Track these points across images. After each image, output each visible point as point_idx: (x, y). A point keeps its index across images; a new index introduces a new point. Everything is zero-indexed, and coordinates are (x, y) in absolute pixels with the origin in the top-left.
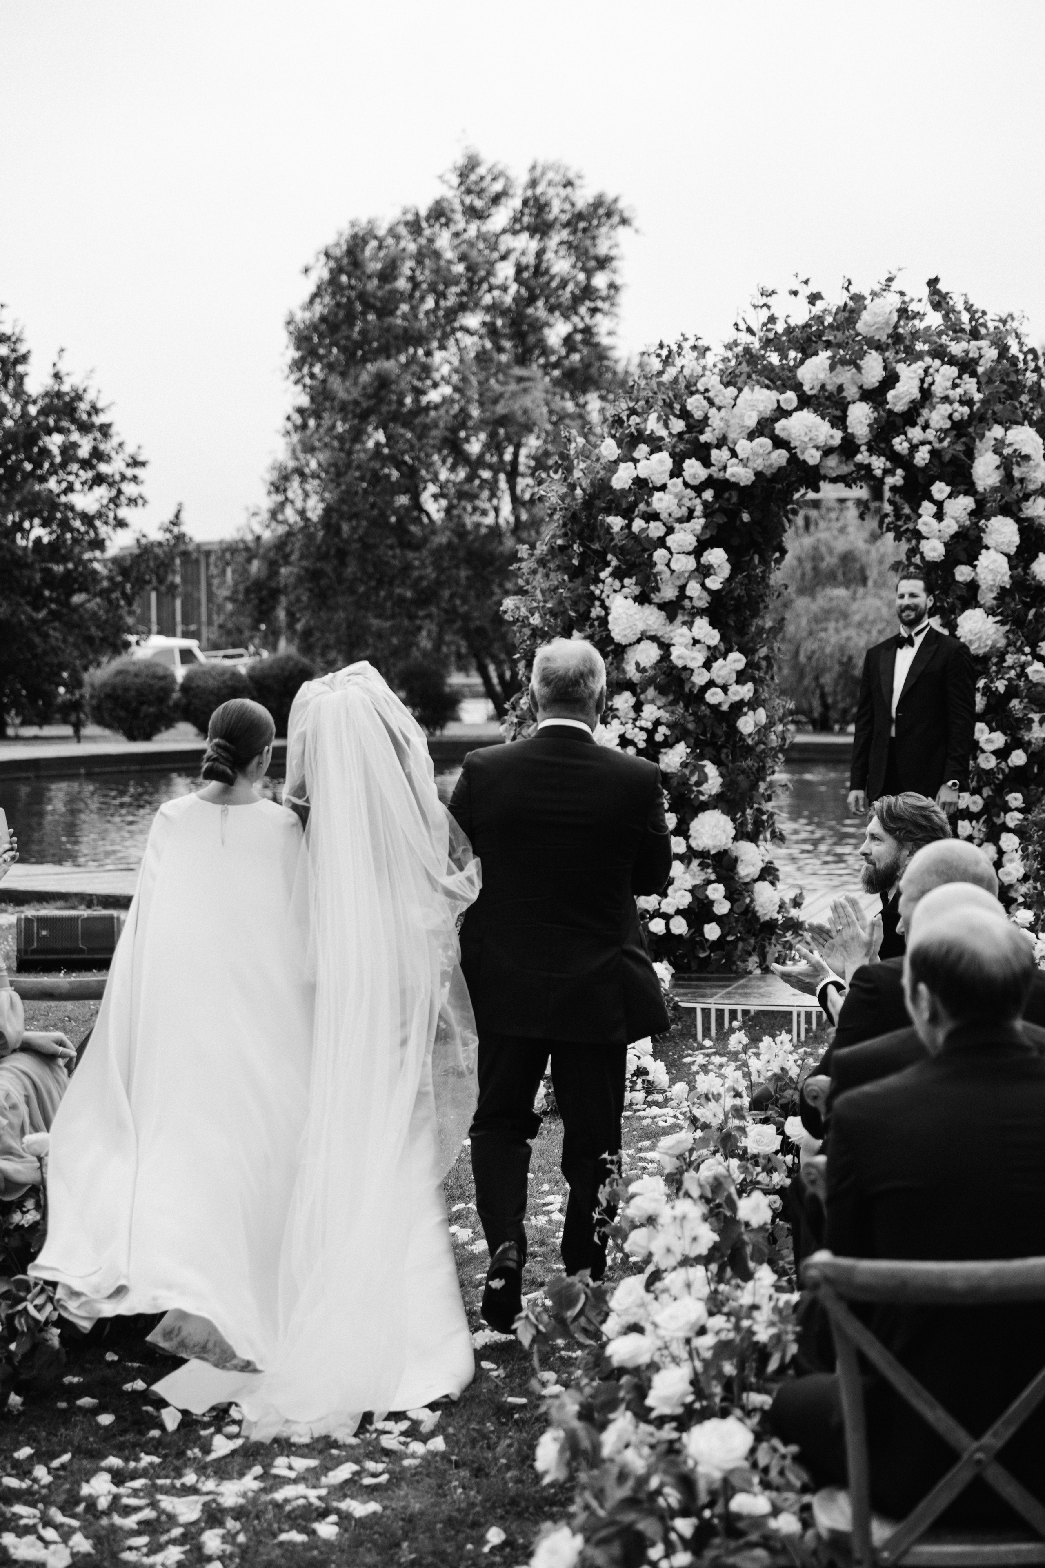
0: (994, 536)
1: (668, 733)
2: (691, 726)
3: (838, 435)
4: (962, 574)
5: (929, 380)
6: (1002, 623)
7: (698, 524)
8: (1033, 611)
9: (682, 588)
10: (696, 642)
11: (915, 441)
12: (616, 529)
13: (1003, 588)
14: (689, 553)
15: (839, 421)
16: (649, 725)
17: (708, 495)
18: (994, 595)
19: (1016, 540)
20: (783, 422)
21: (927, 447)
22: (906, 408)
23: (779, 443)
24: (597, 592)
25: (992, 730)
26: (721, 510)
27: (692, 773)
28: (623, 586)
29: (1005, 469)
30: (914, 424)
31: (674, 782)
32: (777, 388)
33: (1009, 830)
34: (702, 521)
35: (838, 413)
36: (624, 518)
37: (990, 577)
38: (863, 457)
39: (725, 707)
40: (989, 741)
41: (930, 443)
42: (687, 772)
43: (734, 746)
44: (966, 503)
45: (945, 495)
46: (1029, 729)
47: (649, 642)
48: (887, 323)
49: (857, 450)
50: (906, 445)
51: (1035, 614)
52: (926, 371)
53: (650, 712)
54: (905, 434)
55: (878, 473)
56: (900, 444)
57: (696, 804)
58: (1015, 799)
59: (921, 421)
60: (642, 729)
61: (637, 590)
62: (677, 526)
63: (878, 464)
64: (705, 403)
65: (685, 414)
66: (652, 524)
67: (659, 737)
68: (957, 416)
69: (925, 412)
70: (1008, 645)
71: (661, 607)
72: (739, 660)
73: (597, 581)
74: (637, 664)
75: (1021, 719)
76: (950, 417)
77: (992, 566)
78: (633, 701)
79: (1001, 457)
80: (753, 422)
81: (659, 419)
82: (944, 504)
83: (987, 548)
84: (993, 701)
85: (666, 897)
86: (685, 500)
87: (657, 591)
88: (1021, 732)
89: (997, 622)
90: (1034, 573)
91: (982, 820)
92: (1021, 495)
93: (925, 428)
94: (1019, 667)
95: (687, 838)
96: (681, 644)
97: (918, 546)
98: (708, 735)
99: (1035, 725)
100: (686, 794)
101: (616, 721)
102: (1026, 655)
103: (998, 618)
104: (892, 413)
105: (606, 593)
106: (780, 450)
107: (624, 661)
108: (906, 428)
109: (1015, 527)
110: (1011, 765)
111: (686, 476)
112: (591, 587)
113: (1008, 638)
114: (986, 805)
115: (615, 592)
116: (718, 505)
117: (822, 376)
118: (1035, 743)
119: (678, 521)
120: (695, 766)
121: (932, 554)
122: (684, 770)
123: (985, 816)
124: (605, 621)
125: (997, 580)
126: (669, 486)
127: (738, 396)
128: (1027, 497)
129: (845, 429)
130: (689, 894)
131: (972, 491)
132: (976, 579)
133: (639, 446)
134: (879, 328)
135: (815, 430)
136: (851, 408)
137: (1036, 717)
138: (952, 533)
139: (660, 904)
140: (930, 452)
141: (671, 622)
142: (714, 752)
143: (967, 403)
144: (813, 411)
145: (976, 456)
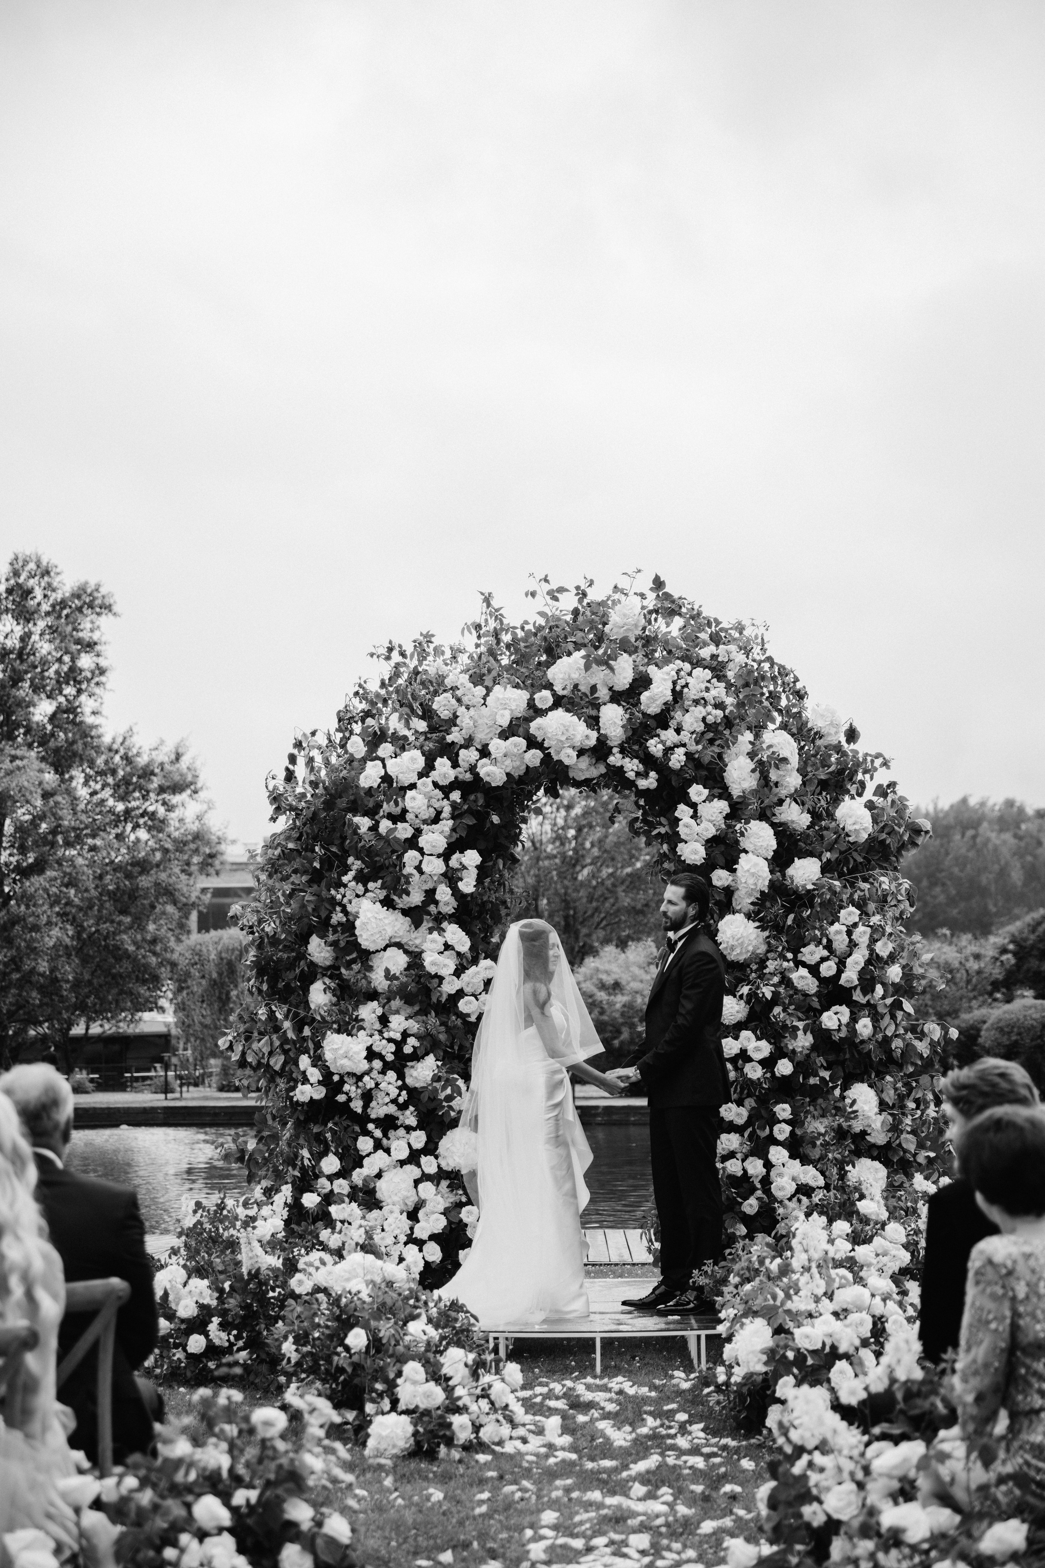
0: (752, 839)
1: (417, 1044)
2: (442, 1037)
3: (594, 735)
4: (720, 878)
5: (681, 682)
6: (763, 928)
7: (446, 825)
8: (791, 917)
9: (430, 892)
10: (447, 947)
11: (669, 744)
12: (363, 830)
13: (762, 893)
14: (439, 856)
15: (593, 722)
16: (398, 1037)
17: (456, 796)
18: (752, 899)
19: (773, 844)
20: (539, 721)
21: (682, 750)
22: (658, 710)
23: (533, 743)
24: (339, 897)
25: (758, 1039)
26: (470, 811)
27: (444, 1088)
28: (367, 891)
29: (761, 773)
30: (666, 727)
31: (425, 1097)
32: (525, 688)
33: (777, 1143)
34: (450, 823)
35: (594, 713)
36: (370, 818)
37: (751, 881)
38: (615, 759)
39: (470, 1020)
40: (757, 1049)
41: (684, 745)
42: (438, 1085)
44: (722, 806)
45: (703, 797)
46: (795, 1037)
47: (395, 949)
48: (636, 626)
49: (609, 751)
50: (660, 747)
51: (794, 919)
52: (678, 672)
53: (398, 1023)
54: (658, 736)
55: (631, 775)
56: (655, 747)
57: (447, 1120)
58: (783, 1110)
59: (673, 724)
60: (390, 1040)
61: (382, 894)
62: (425, 827)
63: (631, 766)
64: (454, 701)
65: (428, 714)
66: (400, 825)
67: (408, 1050)
68: (710, 719)
69: (678, 715)
70: (768, 951)
71: (405, 912)
73: (340, 885)
74: (387, 971)
75: (785, 1027)
76: (704, 719)
77: (752, 870)
78: (380, 1011)
79: (756, 759)
80: (505, 722)
81: (400, 719)
82: (699, 807)
83: (746, 852)
84: (758, 1008)
85: (418, 1221)
86: (434, 800)
87: (404, 896)
88: (786, 1041)
89: (757, 928)
90: (792, 878)
91: (746, 1134)
92: (775, 800)
93: (678, 731)
94: (781, 973)
95: (436, 1157)
96: (431, 951)
97: (673, 849)
98: (456, 1048)
99: (800, 1033)
100: (435, 1109)
101: (362, 1032)
102: (788, 961)
103: (757, 924)
104: (644, 714)
105: (348, 897)
106: (533, 751)
107: (370, 969)
108: (659, 731)
109: (770, 831)
110: (777, 1074)
111: (434, 775)
112: (333, 892)
113: (769, 944)
114: (750, 1117)
115: (358, 896)
116: (466, 807)
117: (575, 676)
118: (801, 1052)
119: (425, 822)
120: (447, 1080)
121: (693, 857)
122: (435, 1084)
123: (750, 1129)
124: (349, 927)
125: (755, 884)
126: (418, 785)
127: (487, 695)
128: (781, 802)
129: (598, 730)
130: (443, 1217)
131: (726, 795)
132: (733, 884)
133: (384, 745)
134: (628, 630)
135: (571, 729)
136: (603, 709)
137: (801, 1025)
138: (710, 836)
139: (412, 1229)
140: (686, 754)
141: (416, 928)
142: (462, 1066)
143: (720, 706)
144: (568, 711)
145: (726, 760)
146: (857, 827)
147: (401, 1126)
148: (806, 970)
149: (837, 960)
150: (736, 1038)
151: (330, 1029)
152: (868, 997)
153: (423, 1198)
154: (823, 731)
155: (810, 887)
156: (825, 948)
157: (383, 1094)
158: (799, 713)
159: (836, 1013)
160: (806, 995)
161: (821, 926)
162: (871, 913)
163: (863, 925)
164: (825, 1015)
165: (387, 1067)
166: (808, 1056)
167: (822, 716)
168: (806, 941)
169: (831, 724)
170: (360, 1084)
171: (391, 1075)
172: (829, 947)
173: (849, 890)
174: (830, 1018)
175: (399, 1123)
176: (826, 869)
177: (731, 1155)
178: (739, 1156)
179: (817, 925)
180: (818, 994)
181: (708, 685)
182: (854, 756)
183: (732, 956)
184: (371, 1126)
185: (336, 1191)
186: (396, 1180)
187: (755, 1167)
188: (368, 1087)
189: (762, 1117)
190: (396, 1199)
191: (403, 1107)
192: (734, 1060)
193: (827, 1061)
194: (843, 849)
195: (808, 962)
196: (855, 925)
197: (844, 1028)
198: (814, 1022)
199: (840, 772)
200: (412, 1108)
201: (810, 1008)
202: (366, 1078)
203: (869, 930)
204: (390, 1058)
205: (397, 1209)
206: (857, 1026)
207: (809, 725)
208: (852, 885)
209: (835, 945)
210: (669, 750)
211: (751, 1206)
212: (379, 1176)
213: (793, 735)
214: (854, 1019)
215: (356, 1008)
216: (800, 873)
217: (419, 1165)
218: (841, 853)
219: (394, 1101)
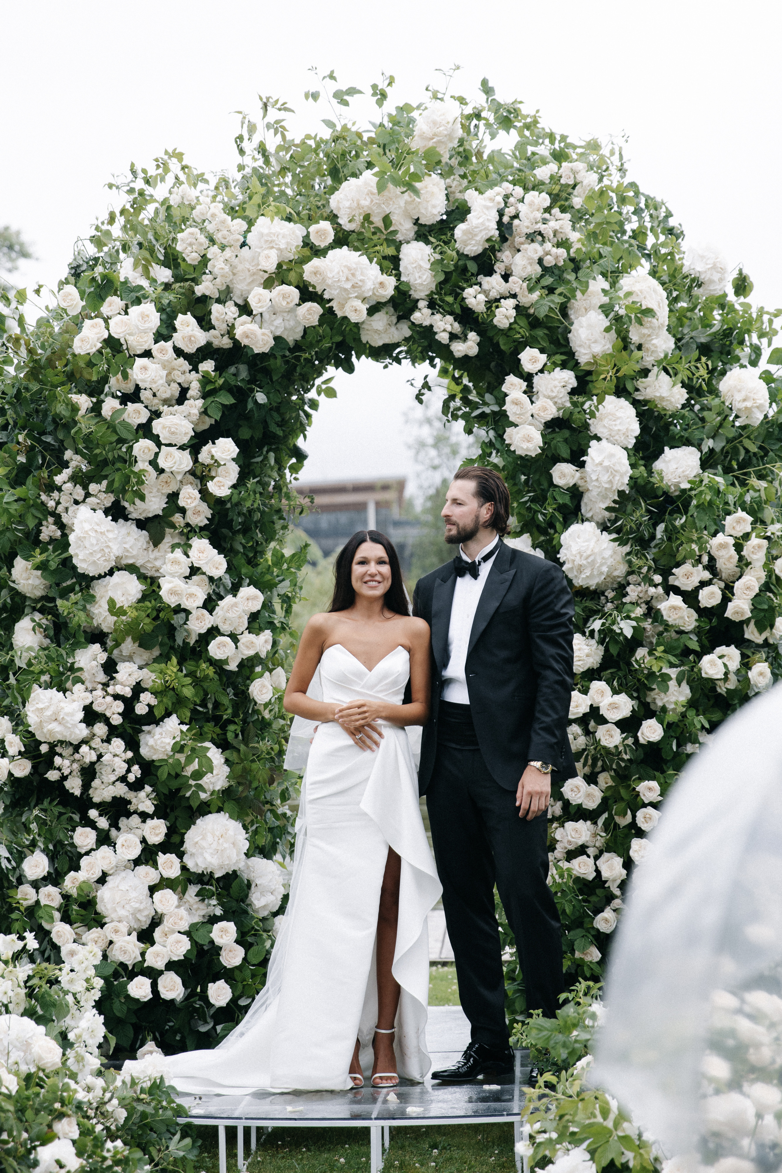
0: (606, 422)
1: (154, 702)
2: (188, 692)
3: (391, 282)
4: (563, 475)
5: (510, 211)
6: (622, 542)
7: (194, 406)
9: (173, 497)
10: (194, 571)
11: (494, 294)
13: (621, 493)
14: (182, 448)
15: (391, 265)
16: (127, 692)
17: (208, 366)
18: (609, 503)
19: (635, 428)
20: (315, 262)
21: (512, 302)
22: (480, 250)
23: (308, 293)
24: (51, 504)
25: (615, 692)
26: (228, 388)
27: (189, 760)
28: (88, 495)
29: (618, 332)
30: (490, 272)
31: (163, 774)
32: (301, 221)
33: (641, 833)
34: (200, 403)
35: (390, 251)
36: (90, 395)
37: (605, 478)
38: (422, 316)
39: (233, 667)
40: (614, 706)
41: (514, 296)
42: (182, 757)
43: (244, 721)
44: (566, 377)
45: (540, 366)
46: (666, 690)
47: (126, 574)
48: (450, 137)
49: (414, 306)
50: (482, 298)
51: (666, 530)
52: (507, 197)
53: (129, 673)
54: (480, 284)
55: (443, 337)
56: (474, 298)
57: (195, 805)
58: (650, 789)
59: (499, 268)
60: (117, 697)
61: (109, 500)
62: (165, 409)
63: (444, 325)
64: (202, 240)
65: (171, 258)
66: (131, 407)
67: (141, 709)
68: (549, 261)
69: (505, 255)
70: (630, 573)
71: (141, 524)
72: (255, 598)
73: (52, 488)
74: (112, 603)
75: (651, 675)
76: (540, 261)
77: (606, 463)
78: (103, 657)
79: (612, 315)
80: (271, 266)
81: (135, 266)
82: (536, 380)
83: (599, 439)
84: (614, 650)
85: (152, 943)
86: (176, 372)
87: (137, 501)
88: (652, 694)
89: (614, 540)
90: (660, 474)
91: (601, 821)
92: (637, 368)
93: (506, 277)
94: (647, 603)
95: (181, 855)
96: (173, 575)
97: (500, 436)
98: (210, 706)
99: (672, 684)
100: (178, 790)
101: (79, 686)
102: (656, 586)
103: (614, 536)
104: (461, 255)
105: (64, 504)
106: (308, 304)
107: (91, 599)
108: (481, 278)
109: (632, 411)
110: (642, 741)
111: (178, 339)
112: (44, 497)
113: (630, 563)
114: (604, 800)
115: (76, 502)
116: (221, 381)
117: (366, 203)
118: (674, 710)
119: (166, 402)
120: (193, 750)
121: (525, 445)
122: (178, 756)
123: (606, 815)
124: (63, 544)
125: (611, 482)
126: (154, 352)
127: (248, 231)
128: (645, 373)
129: (398, 276)
130: (185, 939)
131: (572, 363)
132: (580, 483)
133: (110, 299)
134: (439, 142)
135: (358, 273)
136: (405, 248)
137: (673, 672)
138: (549, 418)
139: (143, 954)
140: (517, 307)
141: (156, 545)
142: (218, 730)
143: (563, 244)
144: (356, 249)
145: (572, 317)
146: (748, 404)
147: (135, 812)
148: (679, 598)
149: (722, 585)
150: (585, 691)
151: (37, 680)
152: (766, 634)
153: (159, 911)
154: (702, 278)
155: (685, 486)
156: (706, 568)
157: (109, 770)
158: (671, 254)
159: (721, 657)
160: (680, 632)
161: (699, 538)
162: (768, 521)
163: (758, 536)
164: (706, 659)
165: (113, 731)
166: (684, 715)
167: (702, 257)
168: (679, 558)
169: (714, 267)
170: (77, 756)
171: (118, 744)
172: (711, 566)
173: (738, 489)
174: (713, 663)
175: (132, 808)
176: (706, 463)
177: (581, 850)
178: (591, 851)
179: (695, 537)
180: (698, 631)
181: (547, 215)
182: (745, 312)
183: (580, 581)
184: (93, 813)
185: (43, 902)
186: (124, 887)
187: (611, 868)
188: (87, 760)
189: (622, 799)
190: (122, 913)
191: (136, 786)
192: (583, 721)
193: (710, 722)
194: (731, 436)
195: (683, 588)
196: (746, 536)
197: (733, 677)
198: (692, 668)
199: (727, 333)
200: (148, 789)
201: (687, 652)
202: (84, 749)
203: (765, 542)
204: (116, 720)
205: (124, 928)
206: (750, 674)
207: (685, 270)
208: (743, 484)
209: (720, 564)
210: (493, 303)
211: (606, 920)
212: (102, 880)
213: (663, 284)
214: (746, 664)
215: (72, 652)
216: (673, 466)
217: (155, 865)
218: (729, 441)
219: (123, 779)
